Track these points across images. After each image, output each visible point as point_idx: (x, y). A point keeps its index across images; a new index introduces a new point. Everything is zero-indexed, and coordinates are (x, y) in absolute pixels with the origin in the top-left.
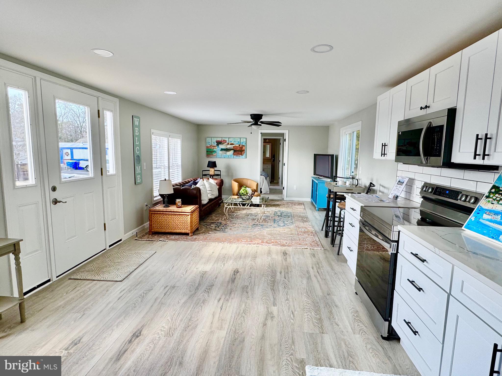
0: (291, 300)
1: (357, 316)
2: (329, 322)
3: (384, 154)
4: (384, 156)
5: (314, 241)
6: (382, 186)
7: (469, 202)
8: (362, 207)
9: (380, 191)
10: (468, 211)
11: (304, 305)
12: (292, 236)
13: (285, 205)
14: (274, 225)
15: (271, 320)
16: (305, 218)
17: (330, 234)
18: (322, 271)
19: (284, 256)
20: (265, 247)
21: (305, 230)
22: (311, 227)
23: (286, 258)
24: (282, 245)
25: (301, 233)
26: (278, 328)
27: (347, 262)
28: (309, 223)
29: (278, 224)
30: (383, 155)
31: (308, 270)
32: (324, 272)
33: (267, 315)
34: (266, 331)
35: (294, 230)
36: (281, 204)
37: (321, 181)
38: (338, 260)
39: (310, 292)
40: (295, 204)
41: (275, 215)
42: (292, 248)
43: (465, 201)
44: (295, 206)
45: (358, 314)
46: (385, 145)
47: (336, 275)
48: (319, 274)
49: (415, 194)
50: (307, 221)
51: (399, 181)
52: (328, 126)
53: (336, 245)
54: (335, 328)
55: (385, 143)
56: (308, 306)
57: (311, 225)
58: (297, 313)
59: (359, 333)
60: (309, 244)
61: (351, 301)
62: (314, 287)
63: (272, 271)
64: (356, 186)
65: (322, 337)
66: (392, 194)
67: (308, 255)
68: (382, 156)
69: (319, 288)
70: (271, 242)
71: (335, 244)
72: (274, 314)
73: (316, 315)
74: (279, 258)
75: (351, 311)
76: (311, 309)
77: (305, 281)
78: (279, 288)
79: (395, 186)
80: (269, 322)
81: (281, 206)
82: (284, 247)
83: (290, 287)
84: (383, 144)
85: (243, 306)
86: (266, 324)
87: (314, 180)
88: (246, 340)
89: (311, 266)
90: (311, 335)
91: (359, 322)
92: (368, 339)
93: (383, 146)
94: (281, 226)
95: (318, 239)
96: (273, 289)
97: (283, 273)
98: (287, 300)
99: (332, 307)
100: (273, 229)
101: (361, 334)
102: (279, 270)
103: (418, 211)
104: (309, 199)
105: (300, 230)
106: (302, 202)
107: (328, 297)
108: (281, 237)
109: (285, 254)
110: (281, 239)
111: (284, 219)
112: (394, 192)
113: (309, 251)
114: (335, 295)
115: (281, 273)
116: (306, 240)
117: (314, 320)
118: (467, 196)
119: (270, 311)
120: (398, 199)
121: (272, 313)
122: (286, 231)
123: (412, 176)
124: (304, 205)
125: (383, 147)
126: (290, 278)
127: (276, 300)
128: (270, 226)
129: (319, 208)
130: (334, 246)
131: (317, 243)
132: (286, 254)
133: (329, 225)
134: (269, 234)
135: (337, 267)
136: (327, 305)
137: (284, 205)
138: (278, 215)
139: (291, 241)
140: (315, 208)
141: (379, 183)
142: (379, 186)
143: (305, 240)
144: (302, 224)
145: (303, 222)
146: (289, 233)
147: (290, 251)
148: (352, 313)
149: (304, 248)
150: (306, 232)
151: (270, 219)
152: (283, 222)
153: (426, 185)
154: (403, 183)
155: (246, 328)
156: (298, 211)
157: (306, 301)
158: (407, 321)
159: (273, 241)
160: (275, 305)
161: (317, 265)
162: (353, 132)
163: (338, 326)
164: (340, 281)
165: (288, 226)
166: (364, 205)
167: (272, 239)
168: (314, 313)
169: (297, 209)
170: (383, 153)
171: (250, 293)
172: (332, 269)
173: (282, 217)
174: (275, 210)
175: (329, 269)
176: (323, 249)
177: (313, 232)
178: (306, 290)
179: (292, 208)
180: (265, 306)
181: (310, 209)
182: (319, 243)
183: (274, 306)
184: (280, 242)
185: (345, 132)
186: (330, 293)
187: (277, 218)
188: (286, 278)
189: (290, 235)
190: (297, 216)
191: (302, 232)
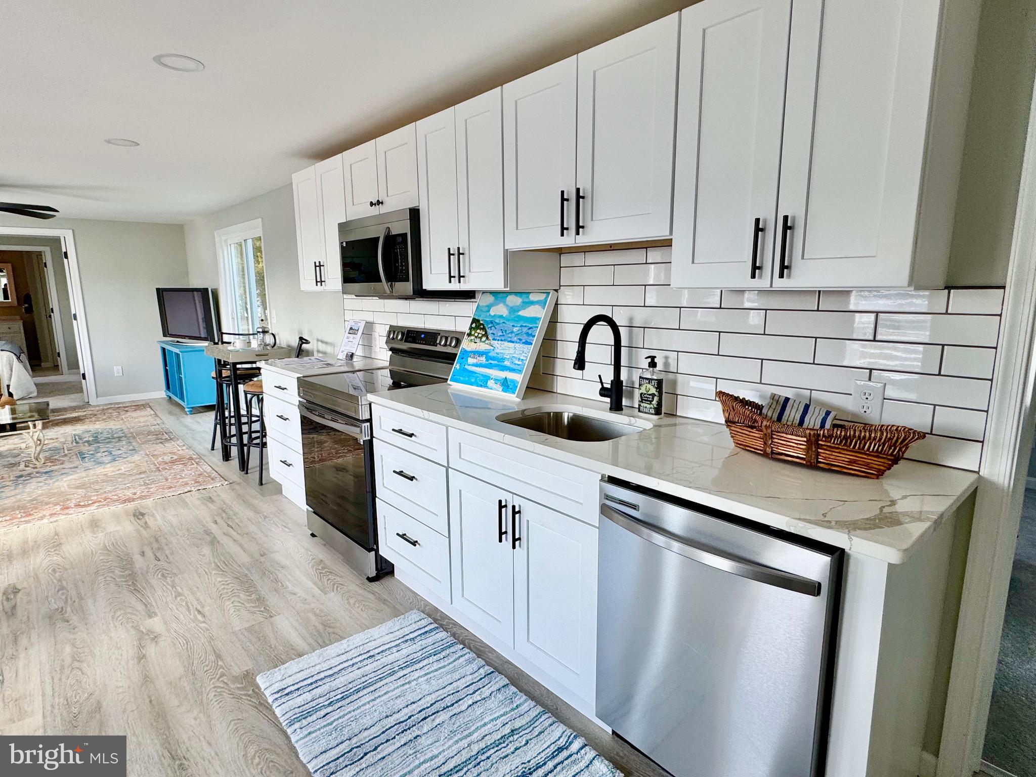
0: (186, 592)
1: (323, 568)
2: (277, 596)
3: (321, 282)
4: (321, 285)
5: (201, 474)
6: (322, 342)
7: (450, 345)
8: (298, 378)
9: (318, 351)
10: (450, 358)
11: (220, 589)
12: (143, 476)
13: (98, 416)
14: (86, 465)
15: (153, 645)
16: (163, 434)
17: (234, 451)
18: (237, 521)
19: (138, 521)
20: (79, 516)
21: (172, 458)
22: (184, 448)
23: (146, 523)
24: (125, 500)
25: (166, 466)
26: (175, 649)
27: (281, 493)
28: (178, 442)
29: (94, 461)
30: (319, 284)
31: (205, 529)
32: (241, 521)
33: (140, 639)
34: (151, 665)
35: (145, 464)
36: (83, 416)
37: (187, 348)
38: (263, 495)
39: (224, 564)
40: (126, 409)
41: (77, 443)
42: (152, 499)
43: (445, 345)
44: (129, 414)
45: (325, 564)
46: (320, 266)
47: (267, 519)
48: (232, 528)
49: (378, 347)
50: (171, 439)
51: (351, 329)
52: (182, 225)
53: (251, 469)
54: (291, 600)
55: (320, 262)
56: (227, 589)
57: (184, 446)
58: (208, 608)
59: (333, 590)
60: (193, 482)
61: (307, 550)
62: (228, 553)
63: (119, 557)
64: (273, 347)
65: (272, 624)
66: (342, 352)
67: (198, 502)
68: (317, 285)
69: (242, 551)
70: (90, 502)
71: (249, 467)
72: (158, 630)
73: (248, 596)
74: (128, 527)
75: (310, 564)
76: (236, 591)
77: (206, 550)
78: (149, 583)
79: (346, 337)
80: (151, 650)
81: (87, 420)
82: (132, 503)
83: (175, 571)
84: (315, 263)
85: (68, 649)
86: (144, 656)
87: (167, 347)
88: (104, 704)
89: (209, 519)
90: (250, 629)
91: (328, 575)
92: (349, 591)
93: (316, 266)
94: (107, 462)
95: (210, 467)
96: (135, 589)
97: (149, 553)
98: (179, 595)
99: (276, 571)
100: (84, 474)
101: (337, 589)
102: (135, 550)
103: (387, 373)
104: (162, 394)
105: (160, 459)
106: (143, 403)
107: (262, 559)
108: (115, 486)
109: (139, 515)
110: (117, 488)
111: (107, 447)
112: (346, 348)
113: (197, 495)
114: (275, 552)
115: (143, 554)
116: (183, 475)
117: (248, 605)
118: (447, 338)
119: (144, 630)
120: (355, 359)
121: (150, 632)
122: (124, 470)
123: (370, 319)
124: (150, 407)
125: (318, 268)
126: (169, 555)
127: (151, 605)
128: (75, 470)
129: (192, 408)
130: (249, 471)
131: (209, 476)
132: (143, 515)
133: (228, 435)
134: (77, 488)
135: (265, 505)
136: (264, 573)
137: (96, 415)
138: (88, 442)
139: (144, 487)
140: (182, 408)
141: (316, 338)
142: (315, 342)
143: (178, 477)
144: (159, 448)
145: (161, 443)
146: (135, 471)
147: (150, 505)
148: (313, 567)
149: (182, 492)
150: (176, 461)
151: (66, 455)
152: (106, 453)
153: (393, 329)
154: (358, 330)
155: (95, 683)
156: (140, 422)
157: (220, 582)
158: (401, 534)
159: (94, 498)
160: (151, 614)
161: (224, 515)
162: (245, 240)
163: (295, 594)
164: (278, 526)
165: (124, 458)
166: (302, 376)
167: (91, 496)
168: (244, 594)
169: (136, 418)
170: (319, 280)
171: (75, 619)
172: (257, 512)
173: (98, 442)
174: (74, 433)
175: (250, 513)
176: (226, 483)
177: (194, 457)
178: (214, 562)
179: (122, 419)
180: (129, 626)
181: (170, 413)
182: (214, 474)
183: (150, 617)
184: (116, 497)
185: (226, 241)
186: (265, 551)
187: (85, 448)
188: (161, 559)
189: (138, 477)
190: (142, 433)
191: (166, 463)
